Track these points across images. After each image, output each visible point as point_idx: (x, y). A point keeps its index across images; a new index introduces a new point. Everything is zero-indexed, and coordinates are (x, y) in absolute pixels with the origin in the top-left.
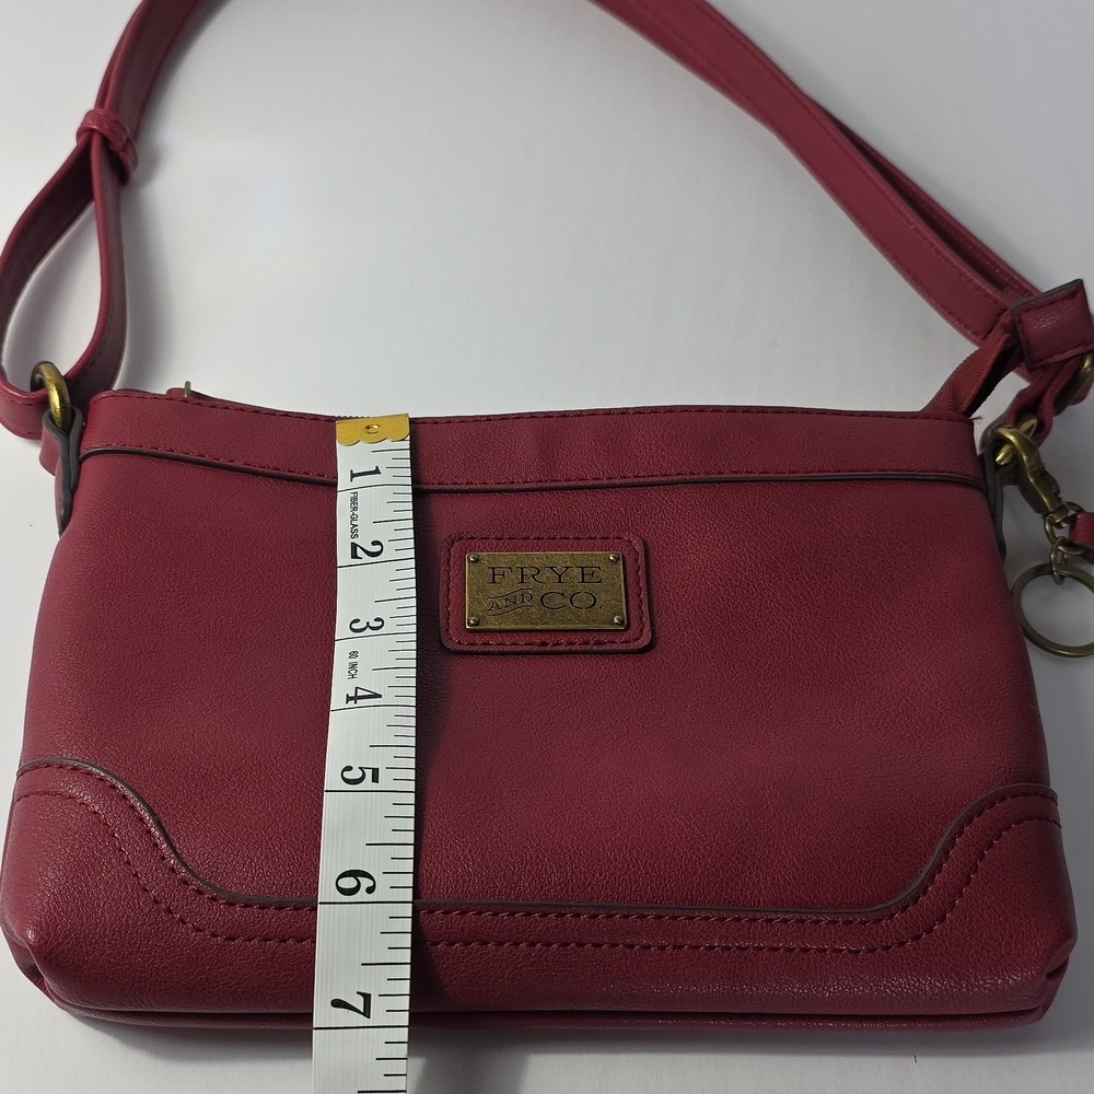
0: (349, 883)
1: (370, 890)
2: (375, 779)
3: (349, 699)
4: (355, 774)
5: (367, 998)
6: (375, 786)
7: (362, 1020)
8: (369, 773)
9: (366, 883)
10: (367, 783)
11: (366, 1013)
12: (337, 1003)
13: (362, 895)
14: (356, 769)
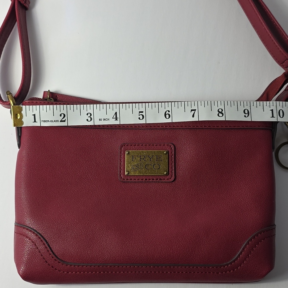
0: (167, 116)
1: (169, 111)
2: (142, 112)
3: (116, 120)
4: (141, 117)
5: (192, 110)
6: (144, 112)
7: (197, 111)
8: (140, 114)
9: (167, 112)
10: (144, 114)
11: (195, 110)
12: (193, 116)
13: (170, 113)
14: (140, 117)
